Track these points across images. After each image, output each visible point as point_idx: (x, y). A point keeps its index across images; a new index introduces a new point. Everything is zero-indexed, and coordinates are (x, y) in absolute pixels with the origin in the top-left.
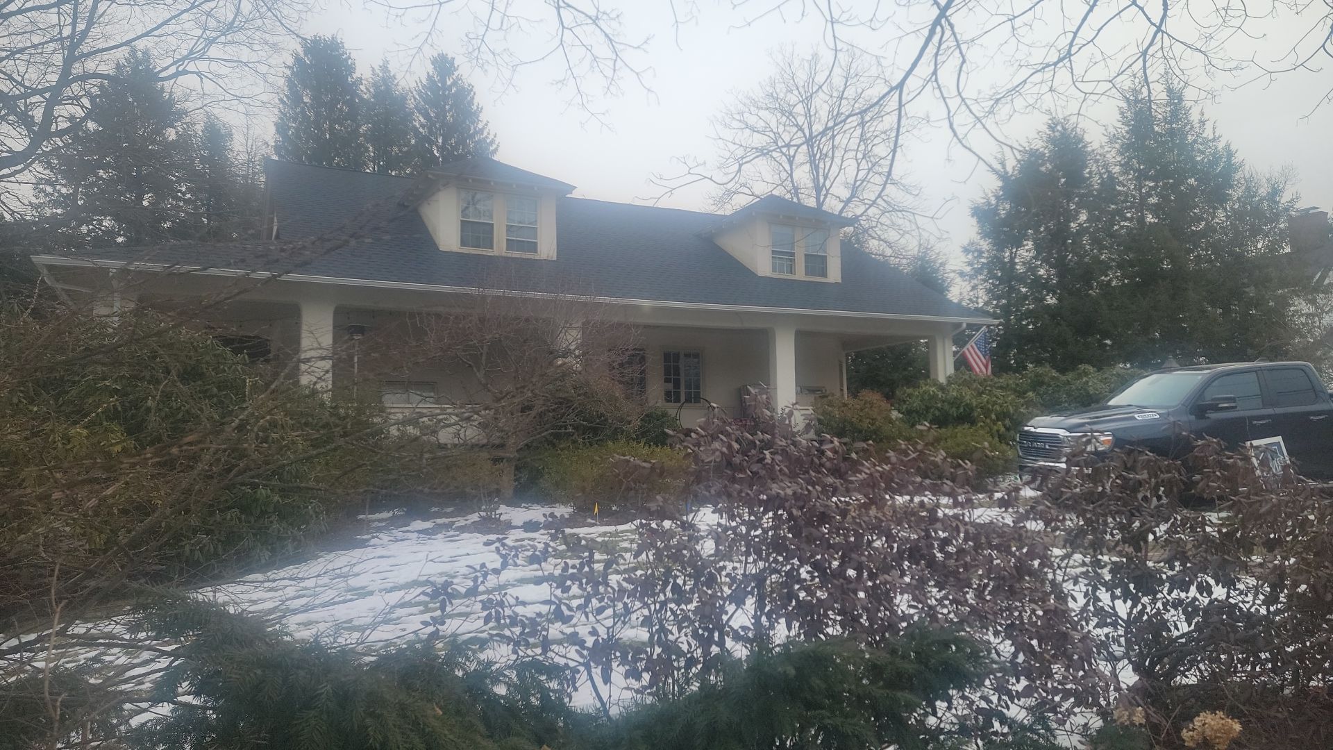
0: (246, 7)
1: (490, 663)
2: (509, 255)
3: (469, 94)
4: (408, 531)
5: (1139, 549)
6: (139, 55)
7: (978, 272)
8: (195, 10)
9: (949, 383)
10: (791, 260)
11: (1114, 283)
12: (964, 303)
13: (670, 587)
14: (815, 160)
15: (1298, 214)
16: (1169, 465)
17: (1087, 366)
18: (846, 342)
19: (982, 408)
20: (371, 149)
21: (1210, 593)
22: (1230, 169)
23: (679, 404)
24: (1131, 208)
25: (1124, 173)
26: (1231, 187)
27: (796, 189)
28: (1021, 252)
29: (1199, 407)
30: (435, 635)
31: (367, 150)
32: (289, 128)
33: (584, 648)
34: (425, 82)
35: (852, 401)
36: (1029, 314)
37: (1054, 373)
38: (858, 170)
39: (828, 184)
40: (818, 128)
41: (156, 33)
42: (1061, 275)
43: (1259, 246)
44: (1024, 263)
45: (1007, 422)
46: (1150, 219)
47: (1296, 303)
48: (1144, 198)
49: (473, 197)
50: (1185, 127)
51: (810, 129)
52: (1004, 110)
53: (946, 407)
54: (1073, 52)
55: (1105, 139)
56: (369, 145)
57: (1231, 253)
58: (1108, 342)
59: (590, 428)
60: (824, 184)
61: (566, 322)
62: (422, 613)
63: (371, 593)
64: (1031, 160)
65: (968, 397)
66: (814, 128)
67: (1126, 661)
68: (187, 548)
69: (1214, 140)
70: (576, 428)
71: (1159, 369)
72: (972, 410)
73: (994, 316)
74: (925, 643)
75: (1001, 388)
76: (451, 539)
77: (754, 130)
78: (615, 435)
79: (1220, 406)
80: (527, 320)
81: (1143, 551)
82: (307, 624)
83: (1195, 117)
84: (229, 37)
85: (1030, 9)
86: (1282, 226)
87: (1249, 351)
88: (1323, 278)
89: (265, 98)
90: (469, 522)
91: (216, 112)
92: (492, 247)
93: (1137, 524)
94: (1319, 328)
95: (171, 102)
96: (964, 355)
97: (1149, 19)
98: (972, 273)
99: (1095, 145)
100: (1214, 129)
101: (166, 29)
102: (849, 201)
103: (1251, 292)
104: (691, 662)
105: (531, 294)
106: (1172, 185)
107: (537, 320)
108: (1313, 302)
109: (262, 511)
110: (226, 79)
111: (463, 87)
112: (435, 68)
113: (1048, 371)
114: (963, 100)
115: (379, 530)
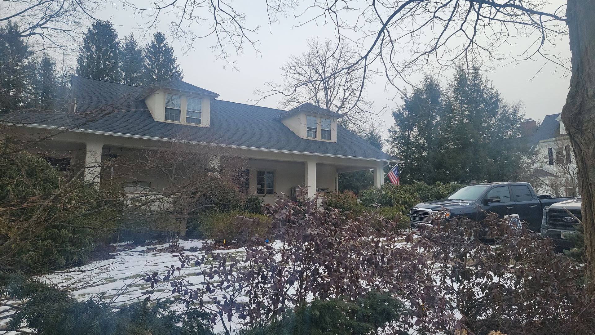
0: (66, 5)
1: (175, 312)
2: (188, 124)
3: (171, 51)
4: (134, 251)
5: (463, 260)
6: (12, 24)
7: (394, 140)
8: (41, 5)
9: (382, 188)
10: (315, 132)
11: (451, 147)
12: (388, 154)
13: (260, 276)
14: (326, 88)
15: (524, 121)
16: (475, 225)
17: (439, 182)
18: (338, 169)
19: (395, 199)
20: (123, 74)
21: (492, 280)
22: (498, 101)
23: (264, 195)
24: (458, 116)
25: (455, 101)
26: (498, 109)
27: (318, 101)
28: (413, 132)
29: (485, 201)
30: (148, 299)
31: (121, 74)
32: (84, 62)
33: (219, 304)
34: (150, 44)
35: (340, 195)
36: (415, 159)
37: (426, 185)
38: (345, 94)
39: (332, 99)
40: (327, 75)
41: (21, 15)
42: (429, 143)
43: (509, 134)
44: (414, 137)
45: (406, 205)
46: (465, 120)
47: (524, 158)
48: (463, 111)
49: (171, 97)
50: (479, 83)
51: (325, 75)
52: (408, 70)
53: (381, 198)
54: (437, 47)
55: (448, 86)
56: (122, 72)
57: (498, 136)
58: (448, 172)
59: (222, 204)
60: (330, 100)
61: (213, 156)
62: (140, 289)
63: (116, 280)
64: (418, 93)
65: (390, 194)
66: (326, 75)
67: (457, 310)
68: (25, 258)
69: (491, 88)
70: (216, 204)
71: (469, 184)
72: (391, 200)
73: (401, 159)
74: (375, 301)
75: (404, 190)
76: (155, 255)
77: (300, 74)
78: (234, 208)
79: (494, 200)
80: (195, 154)
81: (465, 262)
82: (83, 295)
83: (484, 79)
84: (57, 19)
85: (419, 29)
86: (518, 126)
87: (505, 178)
88: (534, 148)
89: (73, 47)
90: (164, 247)
91: (48, 52)
92: (179, 121)
93: (463, 250)
94: (533, 169)
95: (26, 47)
96: (388, 176)
97: (467, 36)
98: (392, 140)
99: (444, 89)
100: (491, 84)
101: (26, 13)
102: (340, 107)
103: (505, 153)
104: (269, 311)
105: (197, 143)
106: (474, 107)
107: (200, 154)
108: (530, 158)
109: (63, 241)
110: (54, 38)
111: (168, 48)
112: (155, 39)
113: (423, 184)
114: (393, 64)
115: (120, 250)
